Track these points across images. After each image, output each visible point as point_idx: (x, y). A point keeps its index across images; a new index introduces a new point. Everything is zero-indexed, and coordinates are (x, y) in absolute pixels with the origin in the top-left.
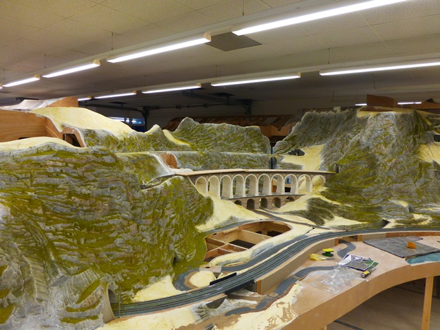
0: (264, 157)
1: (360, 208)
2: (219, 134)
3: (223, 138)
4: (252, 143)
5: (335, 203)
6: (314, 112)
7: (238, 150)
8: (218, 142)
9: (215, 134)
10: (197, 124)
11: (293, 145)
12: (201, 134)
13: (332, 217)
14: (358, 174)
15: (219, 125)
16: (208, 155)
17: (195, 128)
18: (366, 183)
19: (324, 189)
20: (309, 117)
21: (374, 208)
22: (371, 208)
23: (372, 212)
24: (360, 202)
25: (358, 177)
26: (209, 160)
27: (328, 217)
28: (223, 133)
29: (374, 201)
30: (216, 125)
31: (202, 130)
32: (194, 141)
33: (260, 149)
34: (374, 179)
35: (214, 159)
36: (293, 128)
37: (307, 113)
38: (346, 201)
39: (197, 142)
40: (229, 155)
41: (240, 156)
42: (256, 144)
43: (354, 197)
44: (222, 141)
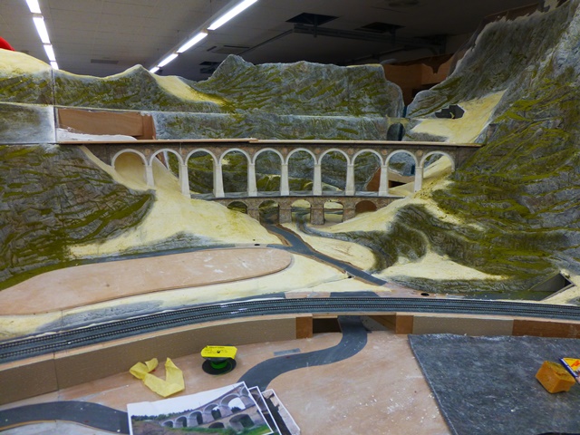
0: (375, 124)
1: (503, 237)
2: (286, 82)
3: (297, 90)
4: (359, 97)
5: (451, 219)
6: (504, 19)
7: (327, 110)
8: (285, 97)
9: (279, 82)
10: (249, 65)
11: (450, 97)
12: (252, 84)
13: (421, 254)
14: (530, 144)
15: (291, 64)
16: (246, 119)
17: (244, 73)
18: (543, 169)
19: (444, 184)
20: (492, 33)
21: (543, 239)
22: (535, 238)
23: (535, 250)
24: (513, 218)
25: (527, 152)
26: (247, 128)
27: (413, 253)
28: (297, 81)
29: (548, 219)
30: (284, 64)
31: (256, 76)
32: (236, 96)
33: (373, 109)
34: (565, 157)
35: (257, 127)
36: (459, 63)
37: (488, 27)
38: (477, 216)
39: (241, 98)
40: (299, 121)
41: (323, 122)
42: (367, 100)
43: (501, 205)
44: (293, 96)
